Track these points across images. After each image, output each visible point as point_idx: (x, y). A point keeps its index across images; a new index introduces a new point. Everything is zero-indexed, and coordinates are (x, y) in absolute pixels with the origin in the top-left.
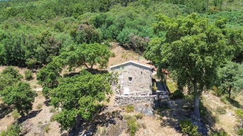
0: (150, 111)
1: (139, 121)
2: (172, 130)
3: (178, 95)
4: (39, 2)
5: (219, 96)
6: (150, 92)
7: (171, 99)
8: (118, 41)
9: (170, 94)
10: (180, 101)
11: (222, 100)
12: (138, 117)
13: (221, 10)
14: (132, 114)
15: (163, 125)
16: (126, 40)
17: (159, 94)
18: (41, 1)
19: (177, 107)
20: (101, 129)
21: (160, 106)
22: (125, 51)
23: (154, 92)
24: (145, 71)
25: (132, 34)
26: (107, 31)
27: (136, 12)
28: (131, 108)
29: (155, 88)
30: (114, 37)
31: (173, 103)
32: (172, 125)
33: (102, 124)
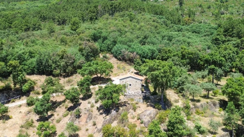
0: (142, 100)
1: (137, 105)
2: (152, 108)
3: (154, 93)
4: (22, 2)
5: (177, 94)
6: (141, 92)
7: (151, 95)
8: (112, 53)
9: (150, 93)
10: (155, 96)
11: (179, 96)
12: (137, 104)
13: (194, 20)
14: (133, 102)
15: (148, 106)
16: (119, 54)
17: (145, 93)
18: (24, 2)
19: (154, 99)
20: (121, 108)
21: (146, 99)
22: (118, 61)
23: (143, 92)
24: (138, 81)
25: (124, 50)
26: (103, 45)
27: (124, 26)
28: (132, 100)
29: (143, 90)
30: (109, 50)
31: (152, 97)
32: (151, 106)
33: (122, 106)
